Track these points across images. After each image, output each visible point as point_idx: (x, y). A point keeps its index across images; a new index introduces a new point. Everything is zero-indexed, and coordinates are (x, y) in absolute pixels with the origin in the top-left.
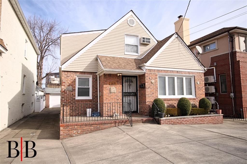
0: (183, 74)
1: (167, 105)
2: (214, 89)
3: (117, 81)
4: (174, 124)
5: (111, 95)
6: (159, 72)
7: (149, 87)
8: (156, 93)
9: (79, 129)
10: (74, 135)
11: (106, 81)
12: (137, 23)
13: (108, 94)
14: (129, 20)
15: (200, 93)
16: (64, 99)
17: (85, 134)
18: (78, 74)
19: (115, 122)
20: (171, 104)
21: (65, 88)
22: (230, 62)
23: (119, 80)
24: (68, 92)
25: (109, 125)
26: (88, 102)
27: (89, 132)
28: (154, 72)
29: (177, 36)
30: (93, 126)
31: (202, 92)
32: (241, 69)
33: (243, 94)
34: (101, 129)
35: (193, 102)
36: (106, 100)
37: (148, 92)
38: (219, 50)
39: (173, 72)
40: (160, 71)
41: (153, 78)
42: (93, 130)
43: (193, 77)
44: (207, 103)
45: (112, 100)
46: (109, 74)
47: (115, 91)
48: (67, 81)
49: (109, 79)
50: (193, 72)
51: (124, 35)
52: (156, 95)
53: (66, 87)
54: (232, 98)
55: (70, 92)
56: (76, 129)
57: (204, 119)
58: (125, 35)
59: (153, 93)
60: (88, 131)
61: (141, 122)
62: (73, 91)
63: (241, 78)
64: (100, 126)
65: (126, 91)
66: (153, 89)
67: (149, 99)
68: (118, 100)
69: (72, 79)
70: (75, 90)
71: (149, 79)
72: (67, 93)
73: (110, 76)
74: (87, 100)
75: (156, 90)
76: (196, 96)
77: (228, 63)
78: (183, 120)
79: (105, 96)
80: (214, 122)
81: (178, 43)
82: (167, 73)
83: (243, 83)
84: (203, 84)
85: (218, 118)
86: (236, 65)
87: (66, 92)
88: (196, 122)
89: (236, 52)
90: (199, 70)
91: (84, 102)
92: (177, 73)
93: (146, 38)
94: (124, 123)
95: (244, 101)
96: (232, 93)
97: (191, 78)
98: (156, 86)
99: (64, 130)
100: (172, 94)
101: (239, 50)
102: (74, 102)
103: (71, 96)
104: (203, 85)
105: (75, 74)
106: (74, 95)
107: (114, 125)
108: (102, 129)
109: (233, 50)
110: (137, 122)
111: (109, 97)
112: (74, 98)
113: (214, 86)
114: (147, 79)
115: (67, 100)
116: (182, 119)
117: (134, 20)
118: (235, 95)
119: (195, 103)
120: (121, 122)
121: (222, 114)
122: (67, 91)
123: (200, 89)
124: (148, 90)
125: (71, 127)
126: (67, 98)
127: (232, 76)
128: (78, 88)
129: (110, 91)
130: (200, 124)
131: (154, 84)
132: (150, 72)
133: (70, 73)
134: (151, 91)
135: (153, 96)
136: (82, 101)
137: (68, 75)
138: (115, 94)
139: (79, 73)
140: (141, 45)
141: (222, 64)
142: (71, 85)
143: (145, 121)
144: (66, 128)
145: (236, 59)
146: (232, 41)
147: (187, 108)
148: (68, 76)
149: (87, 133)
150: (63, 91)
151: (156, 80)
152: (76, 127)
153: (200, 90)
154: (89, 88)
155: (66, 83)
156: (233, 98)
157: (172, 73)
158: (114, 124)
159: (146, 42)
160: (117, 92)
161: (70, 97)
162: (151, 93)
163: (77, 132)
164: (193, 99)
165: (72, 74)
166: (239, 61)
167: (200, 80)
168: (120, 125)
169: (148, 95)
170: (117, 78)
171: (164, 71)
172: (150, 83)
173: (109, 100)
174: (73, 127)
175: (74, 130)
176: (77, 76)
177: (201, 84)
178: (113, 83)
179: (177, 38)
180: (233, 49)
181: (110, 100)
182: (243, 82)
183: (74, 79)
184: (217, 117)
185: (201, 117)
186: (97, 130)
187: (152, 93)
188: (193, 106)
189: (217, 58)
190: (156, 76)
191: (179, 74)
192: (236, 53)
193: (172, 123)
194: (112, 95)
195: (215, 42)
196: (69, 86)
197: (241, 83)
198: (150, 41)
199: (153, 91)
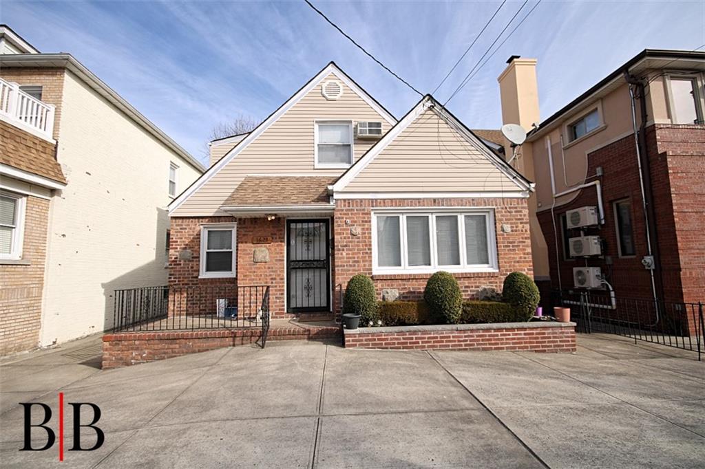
0: (454, 205)
1: (399, 293)
2: (596, 243)
3: (272, 234)
4: (389, 346)
5: (257, 268)
6: (376, 206)
7: (346, 246)
8: (366, 261)
9: (146, 348)
10: (132, 361)
11: (244, 235)
12: (346, 91)
13: (250, 265)
14: (324, 86)
15: (514, 258)
16: (174, 278)
17: (157, 360)
18: (205, 222)
19: (233, 335)
20: (412, 290)
21: (177, 254)
22: (638, 162)
23: (278, 230)
24: (182, 262)
25: (217, 342)
26: (227, 284)
27: (169, 355)
28: (361, 205)
29: (429, 104)
30: (178, 341)
31: (522, 255)
32: (674, 178)
33: (683, 258)
34: (197, 350)
35: (490, 283)
36: (243, 279)
37: (341, 258)
38: (608, 128)
39: (419, 202)
40: (380, 203)
41: (355, 222)
42: (179, 353)
43: (492, 213)
44: (519, 287)
45: (260, 279)
46: (251, 219)
47: (267, 257)
48: (182, 238)
49: (251, 229)
50: (488, 199)
51: (312, 123)
52: (365, 265)
53: (178, 252)
54: (650, 270)
55: (187, 263)
56: (138, 348)
57: (497, 335)
58: (316, 122)
59: (358, 262)
60: (165, 353)
61: (306, 337)
62: (193, 261)
63: (675, 208)
64: (195, 343)
65: (299, 258)
66: (356, 251)
67: (345, 276)
68: (275, 279)
69: (192, 233)
70: (198, 257)
71: (346, 224)
72: (180, 264)
73: (256, 222)
74: (223, 279)
75: (367, 253)
76: (499, 268)
77: (633, 165)
78: (420, 336)
79: (242, 270)
80: (539, 347)
81: (436, 121)
82: (400, 205)
83: (681, 222)
84: (526, 231)
85: (553, 333)
86: (656, 166)
87: (178, 262)
88: (468, 343)
89: (653, 128)
90: (502, 192)
91: (218, 284)
92: (434, 206)
93: (369, 123)
94: (257, 338)
95: (685, 279)
96: (648, 255)
97: (485, 216)
98: (365, 242)
99: (111, 349)
100: (422, 263)
101: (669, 121)
102: (196, 284)
103: (189, 271)
104: (524, 234)
105: (198, 222)
106: (195, 268)
107: (232, 343)
108: (199, 351)
109: (646, 121)
110: (292, 336)
111: (250, 272)
112: (194, 276)
113: (596, 237)
114: (339, 226)
115: (181, 279)
116: (416, 334)
117: (340, 85)
118: (657, 261)
119: (496, 286)
120: (249, 334)
121: (571, 320)
122: (180, 261)
123: (513, 246)
124: (342, 254)
125: (126, 343)
126: (181, 274)
127: (646, 202)
128: (207, 253)
129: (254, 258)
130: (484, 349)
131: (359, 238)
132: (349, 206)
133: (188, 220)
134: (351, 256)
135: (356, 268)
136: (213, 281)
137: (182, 225)
138: (267, 266)
139: (207, 220)
140: (357, 142)
141: (619, 170)
142: (190, 248)
143: (317, 334)
144: (116, 344)
145: (656, 149)
146: (642, 97)
147: (443, 302)
148: (184, 227)
149: (163, 358)
150: (173, 261)
151: (366, 227)
152: (137, 342)
153: (514, 250)
154: (231, 252)
155: (178, 243)
156: (653, 270)
157: (416, 205)
158: (232, 339)
159: (369, 133)
160: (271, 261)
161: (187, 273)
162: (351, 260)
163: (139, 354)
164: (488, 275)
165: (191, 223)
166: (665, 154)
167: (514, 221)
168: (247, 343)
169: (341, 266)
170: (273, 227)
171: (392, 202)
172: (346, 234)
173: (250, 280)
174: (130, 342)
175: (132, 349)
176: (204, 228)
177: (516, 231)
178: (262, 239)
179: (431, 108)
180: (646, 119)
181: (253, 279)
182: (684, 219)
183: (195, 233)
184: (550, 331)
185: (488, 330)
186: (187, 353)
187: (355, 262)
188: (489, 295)
189: (603, 153)
190: (366, 216)
191: (439, 206)
192: (655, 131)
193: (382, 344)
194: (259, 268)
195: (596, 109)
196: (185, 248)
197: (674, 223)
198: (380, 130)
199: (356, 256)
